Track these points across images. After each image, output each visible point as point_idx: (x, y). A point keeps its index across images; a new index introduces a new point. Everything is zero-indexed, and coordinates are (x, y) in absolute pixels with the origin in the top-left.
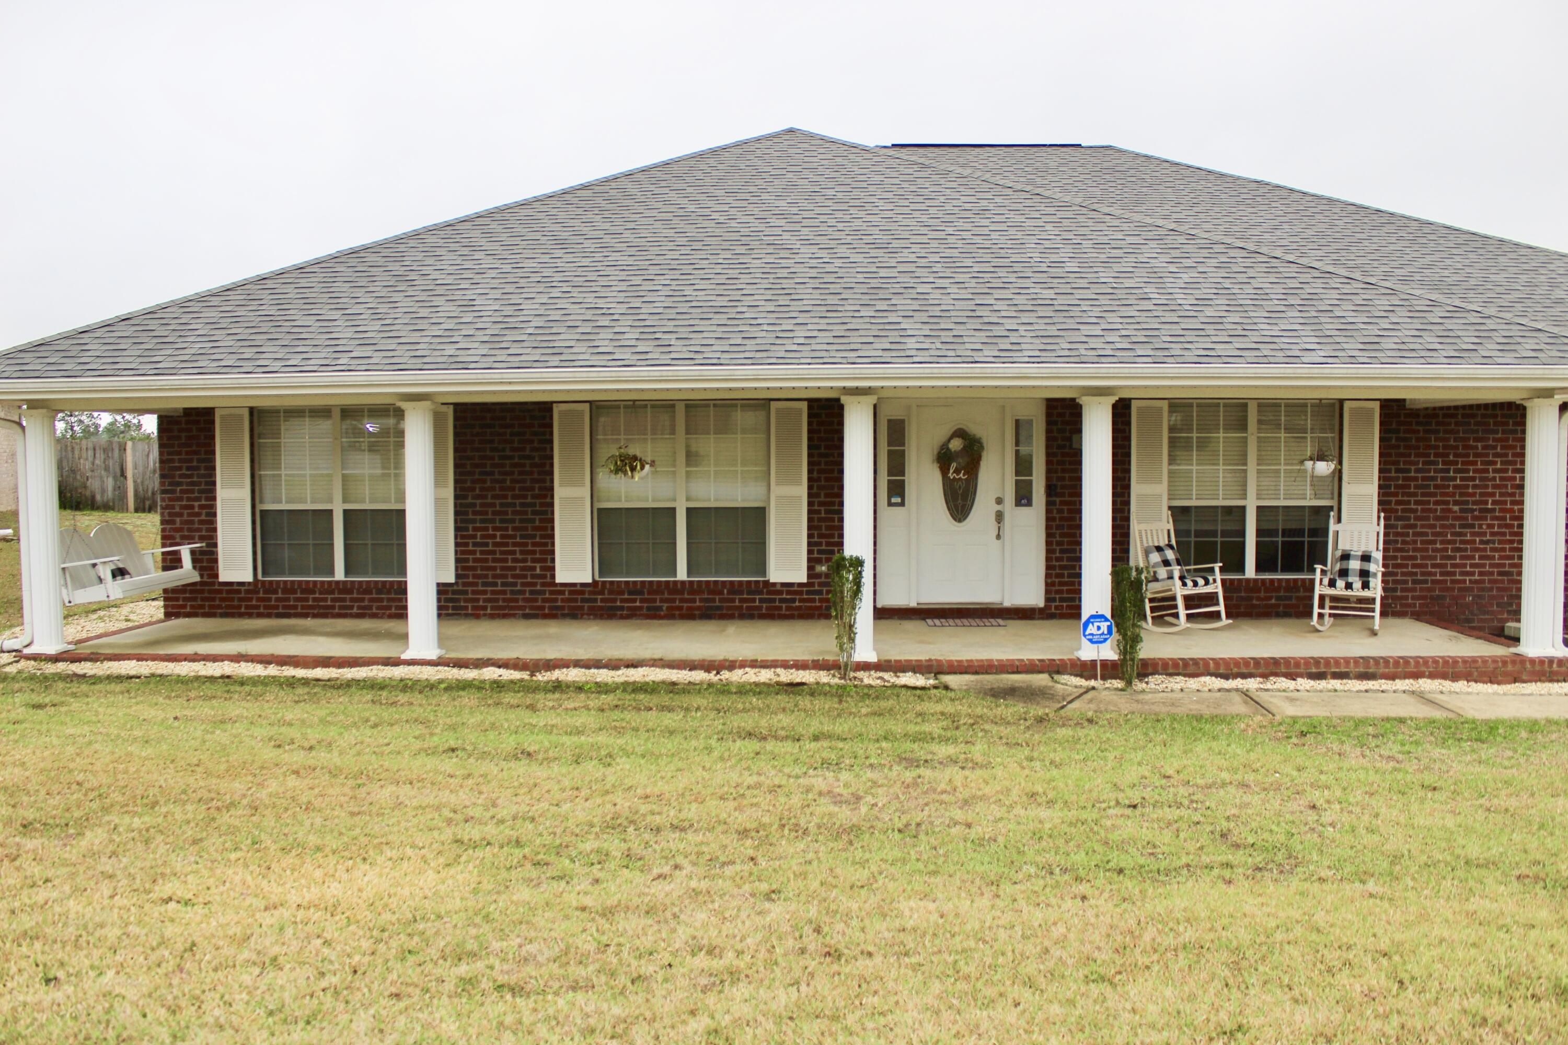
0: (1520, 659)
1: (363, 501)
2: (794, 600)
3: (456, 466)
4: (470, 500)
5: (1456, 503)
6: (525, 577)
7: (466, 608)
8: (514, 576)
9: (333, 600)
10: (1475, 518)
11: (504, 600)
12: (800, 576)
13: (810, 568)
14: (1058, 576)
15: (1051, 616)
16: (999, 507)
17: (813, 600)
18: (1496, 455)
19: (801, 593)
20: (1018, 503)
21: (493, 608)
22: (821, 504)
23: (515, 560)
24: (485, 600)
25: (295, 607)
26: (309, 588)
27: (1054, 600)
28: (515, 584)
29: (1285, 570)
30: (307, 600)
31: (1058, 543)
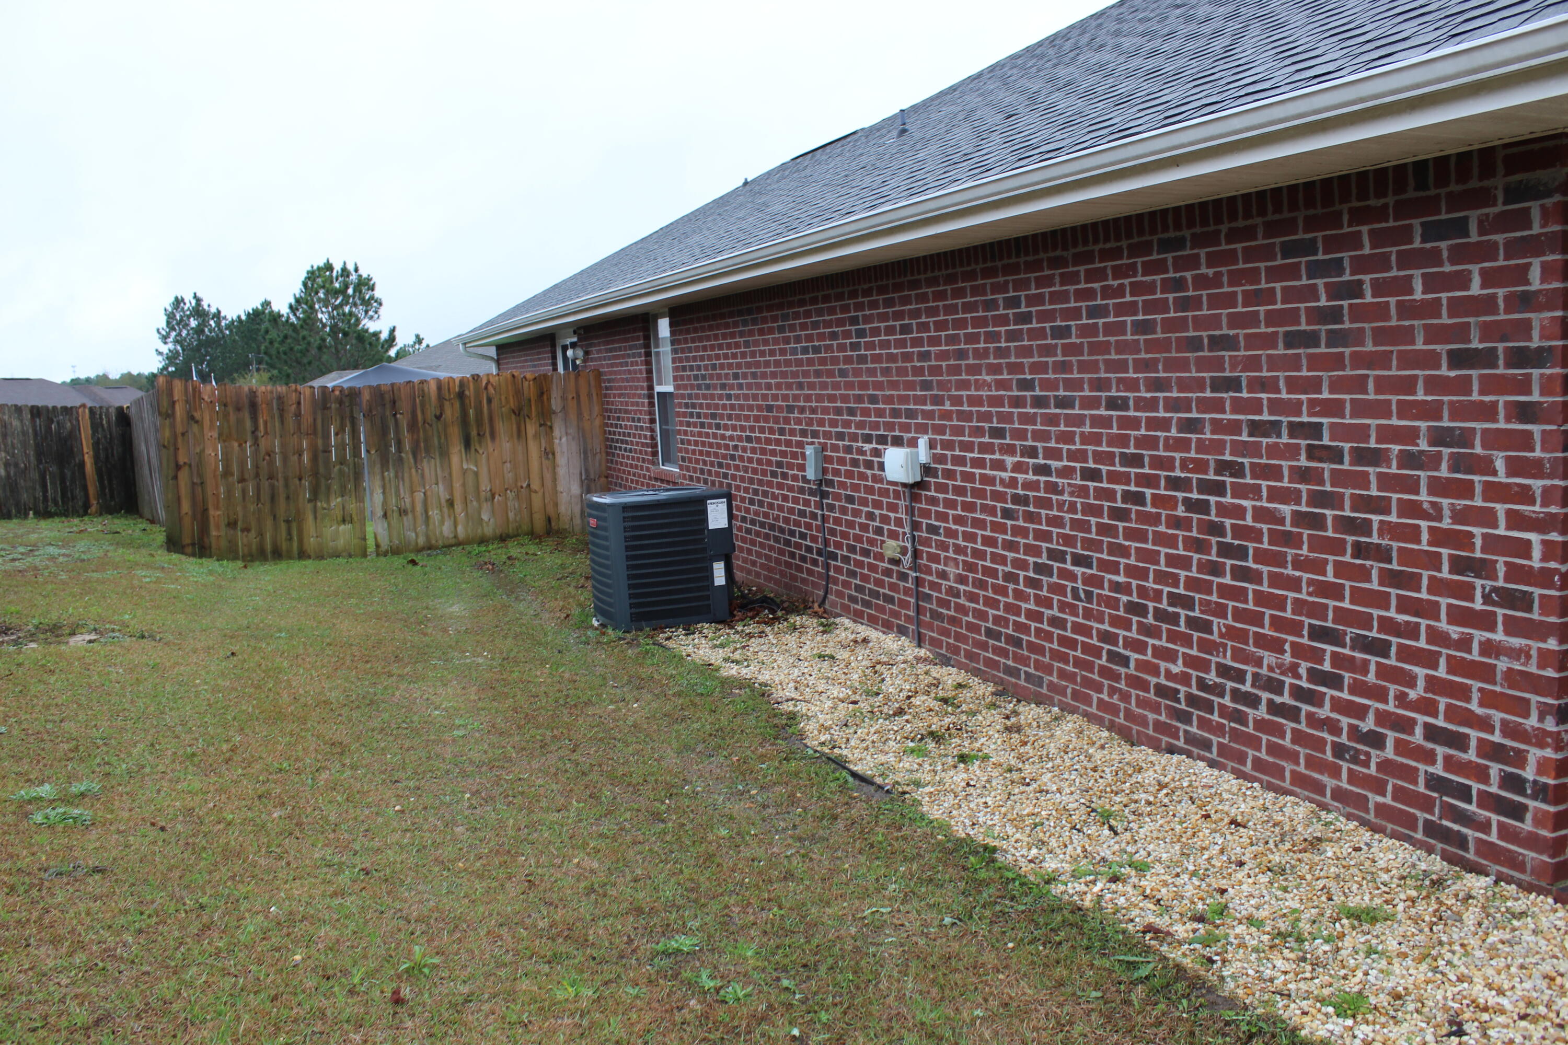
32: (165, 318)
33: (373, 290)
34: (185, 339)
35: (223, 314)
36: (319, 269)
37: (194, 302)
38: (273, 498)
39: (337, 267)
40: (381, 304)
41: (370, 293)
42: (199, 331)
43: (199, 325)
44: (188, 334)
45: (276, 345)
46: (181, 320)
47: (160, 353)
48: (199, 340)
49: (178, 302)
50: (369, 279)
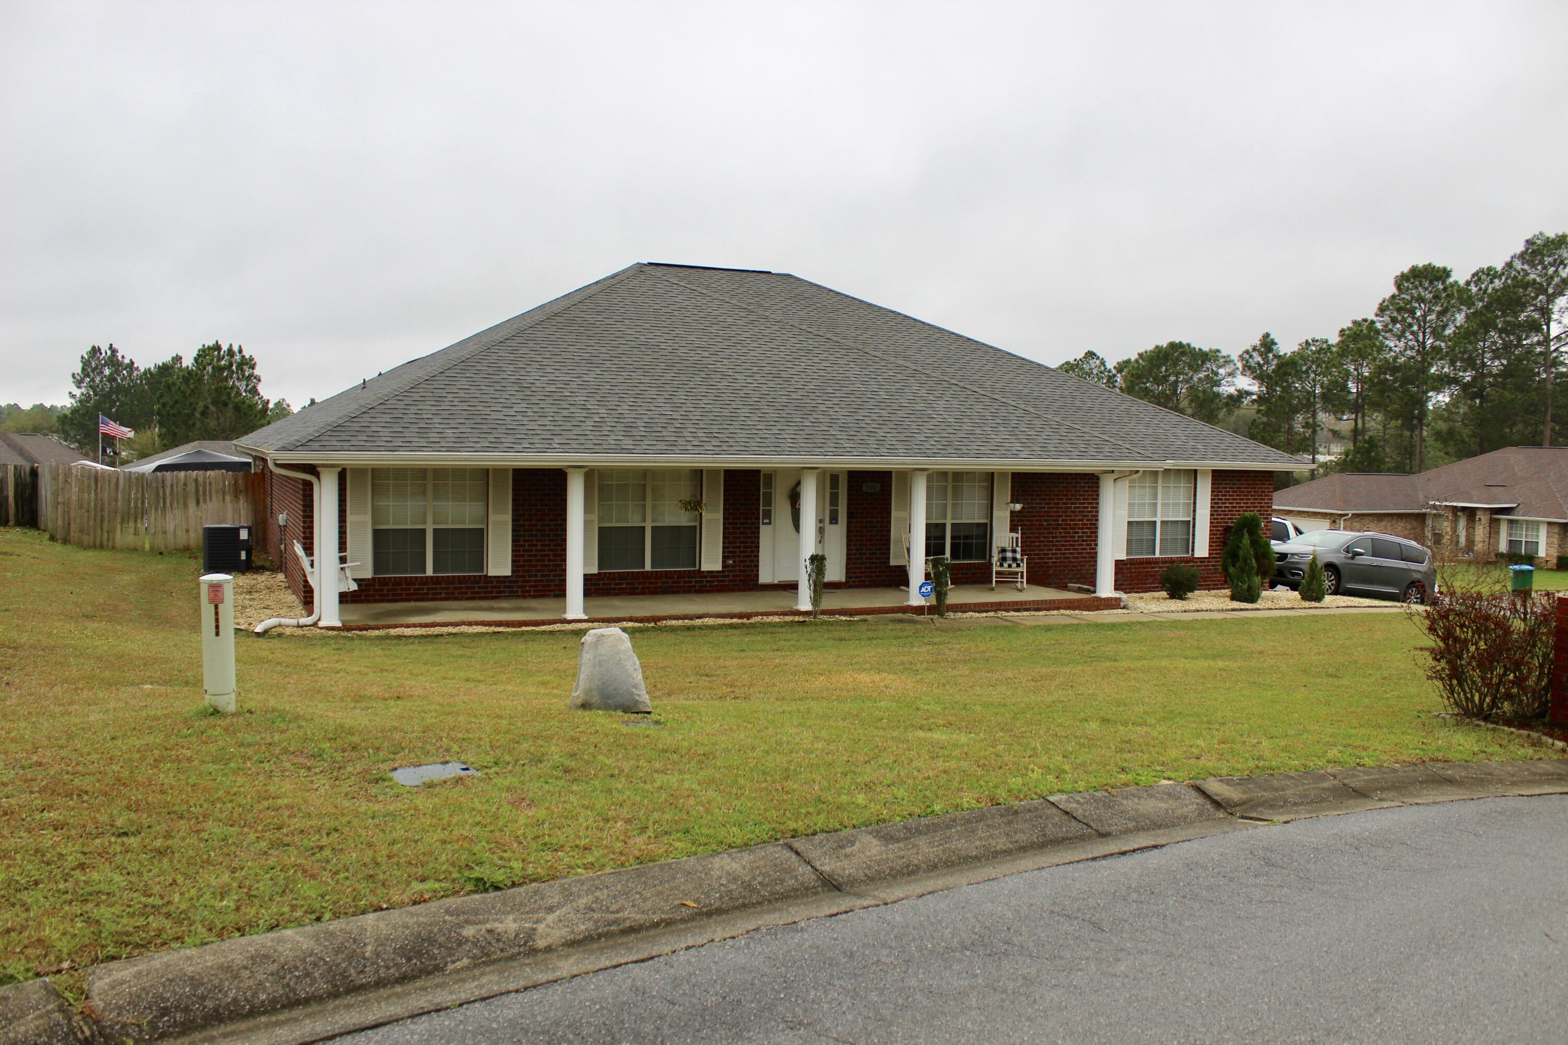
0: (1099, 599)
1: (447, 523)
2: (713, 581)
3: (513, 500)
4: (521, 522)
5: (1045, 521)
6: (556, 571)
7: (518, 592)
8: (549, 571)
9: (428, 589)
10: (1054, 529)
11: (542, 586)
12: (719, 567)
13: (724, 562)
14: (855, 564)
15: (850, 587)
16: (821, 525)
17: (724, 581)
18: (1063, 495)
19: (718, 577)
20: (831, 523)
21: (535, 591)
22: (730, 523)
23: (550, 560)
24: (530, 586)
25: (400, 595)
26: (410, 581)
27: (851, 578)
28: (549, 576)
29: (965, 558)
30: (409, 589)
31: (855, 545)
32: (81, 365)
33: (253, 369)
34: (98, 386)
35: (135, 366)
36: (209, 348)
37: (109, 353)
38: (102, 521)
39: (225, 348)
40: (259, 380)
41: (251, 371)
42: (112, 379)
43: (111, 374)
44: (101, 381)
45: (168, 408)
46: (96, 368)
47: (73, 396)
48: (111, 386)
49: (95, 351)
50: (251, 359)
